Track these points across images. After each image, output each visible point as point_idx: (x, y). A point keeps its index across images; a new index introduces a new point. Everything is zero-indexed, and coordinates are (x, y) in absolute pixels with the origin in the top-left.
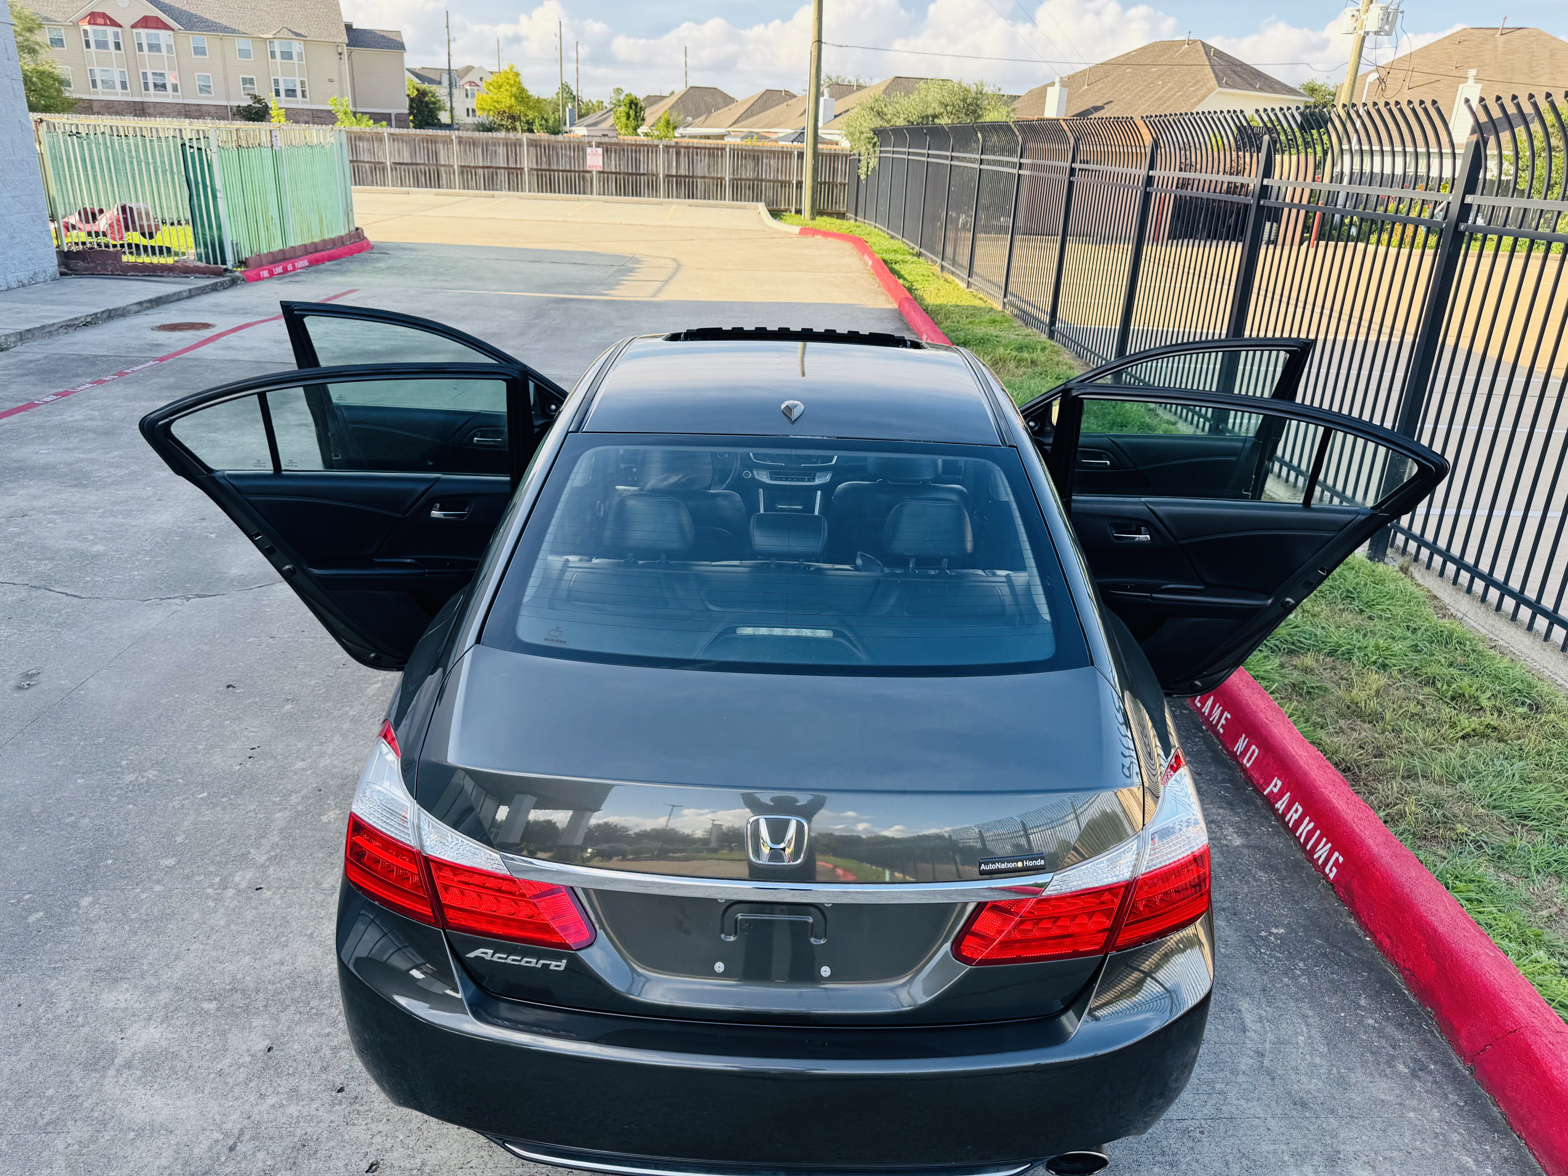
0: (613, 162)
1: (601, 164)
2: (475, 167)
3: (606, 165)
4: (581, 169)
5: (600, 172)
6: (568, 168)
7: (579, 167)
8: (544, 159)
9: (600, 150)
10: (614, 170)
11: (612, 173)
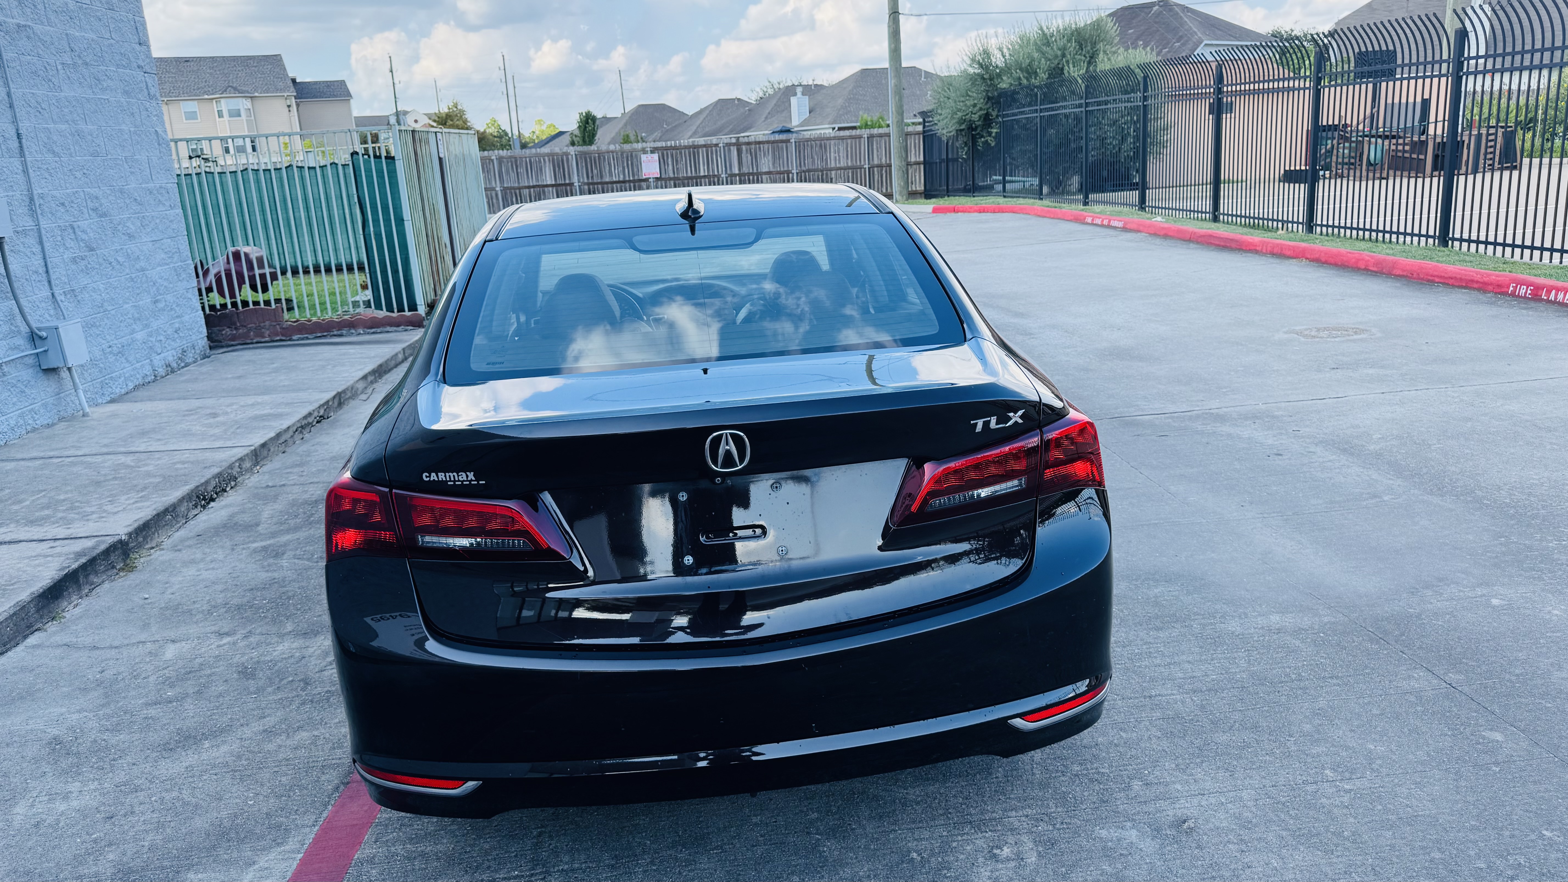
0: (670, 167)
1: (658, 172)
2: (520, 188)
3: (663, 172)
4: (636, 178)
5: (657, 178)
6: (621, 179)
7: (633, 176)
8: (595, 172)
9: (656, 156)
10: (672, 175)
11: (670, 179)
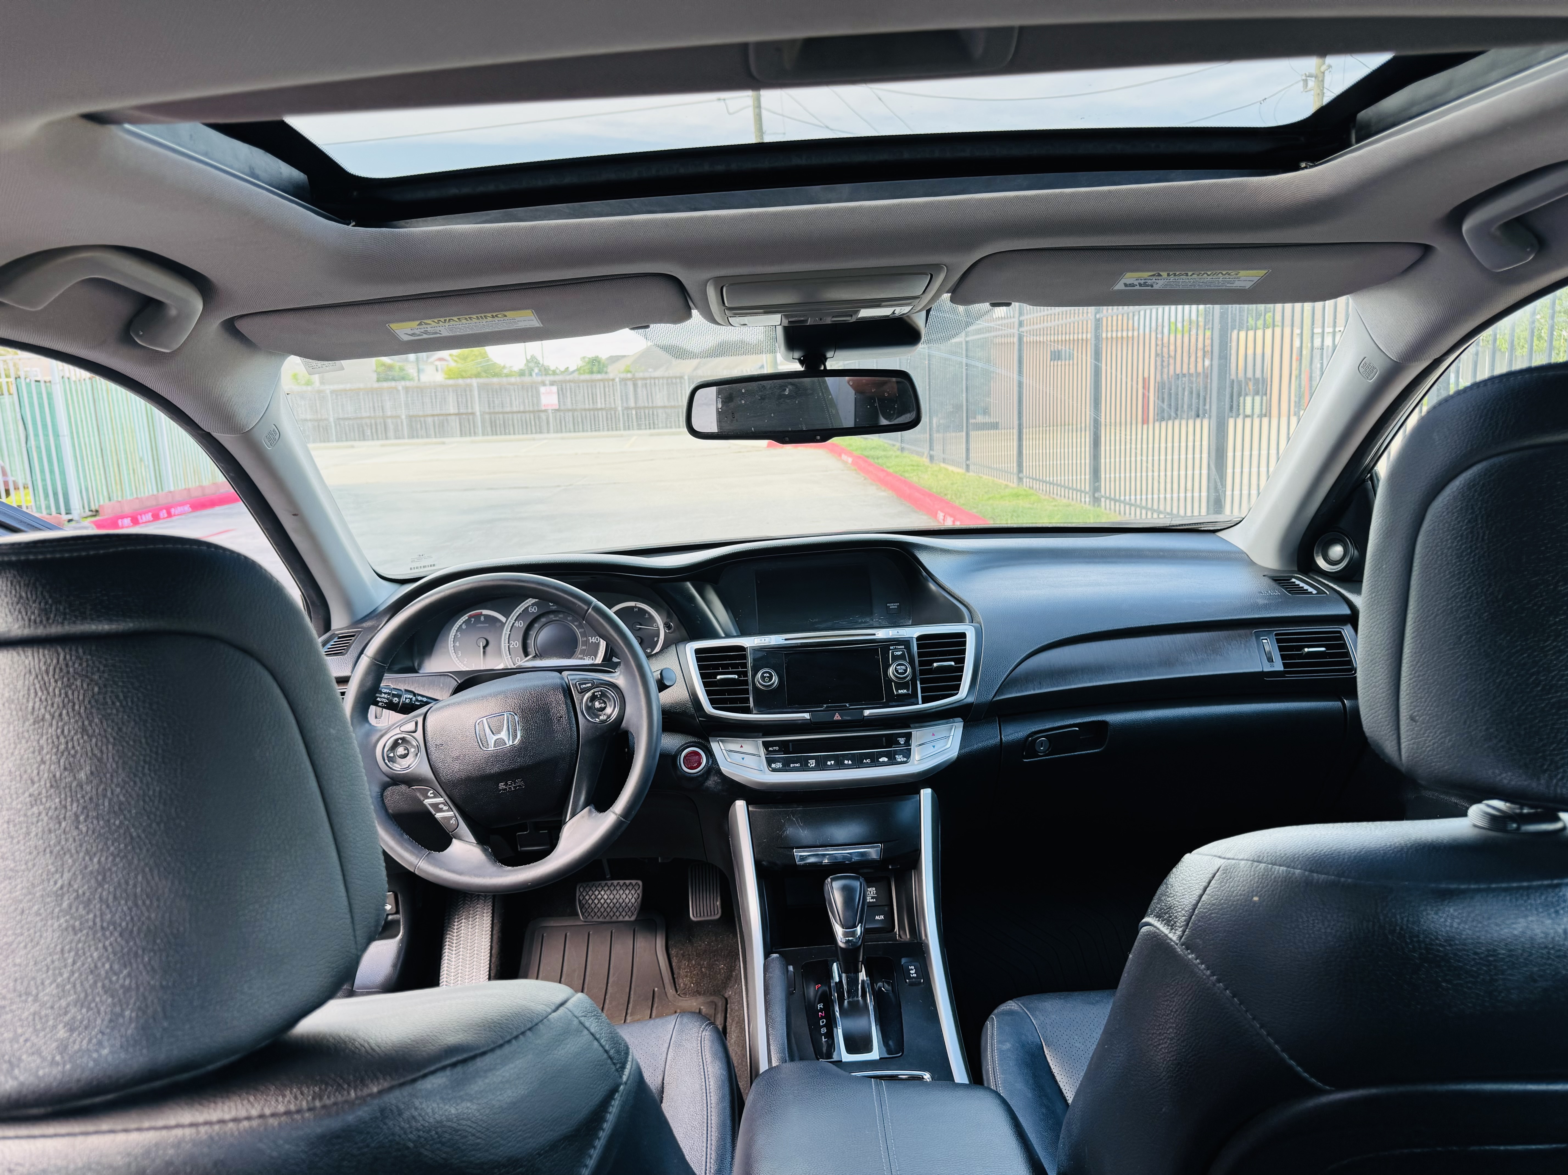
0: (569, 399)
1: (556, 402)
2: (423, 416)
3: (561, 403)
4: (536, 408)
5: (556, 410)
6: (522, 409)
7: (533, 407)
8: (496, 402)
9: (554, 389)
10: (570, 407)
11: (569, 410)
